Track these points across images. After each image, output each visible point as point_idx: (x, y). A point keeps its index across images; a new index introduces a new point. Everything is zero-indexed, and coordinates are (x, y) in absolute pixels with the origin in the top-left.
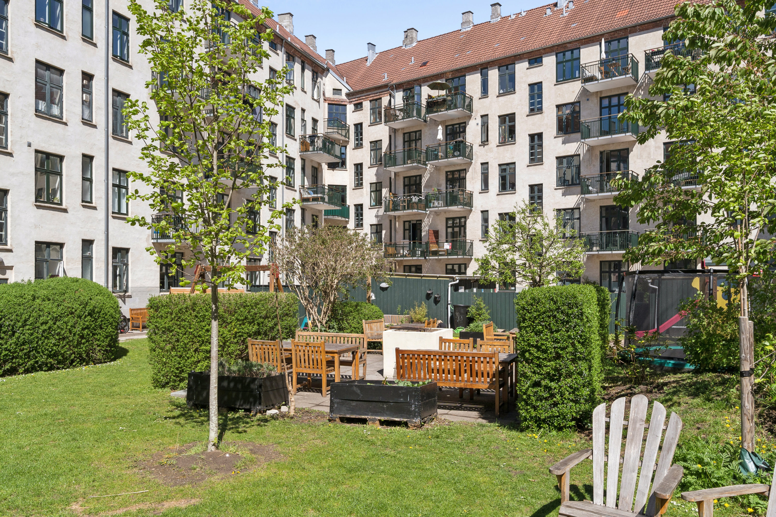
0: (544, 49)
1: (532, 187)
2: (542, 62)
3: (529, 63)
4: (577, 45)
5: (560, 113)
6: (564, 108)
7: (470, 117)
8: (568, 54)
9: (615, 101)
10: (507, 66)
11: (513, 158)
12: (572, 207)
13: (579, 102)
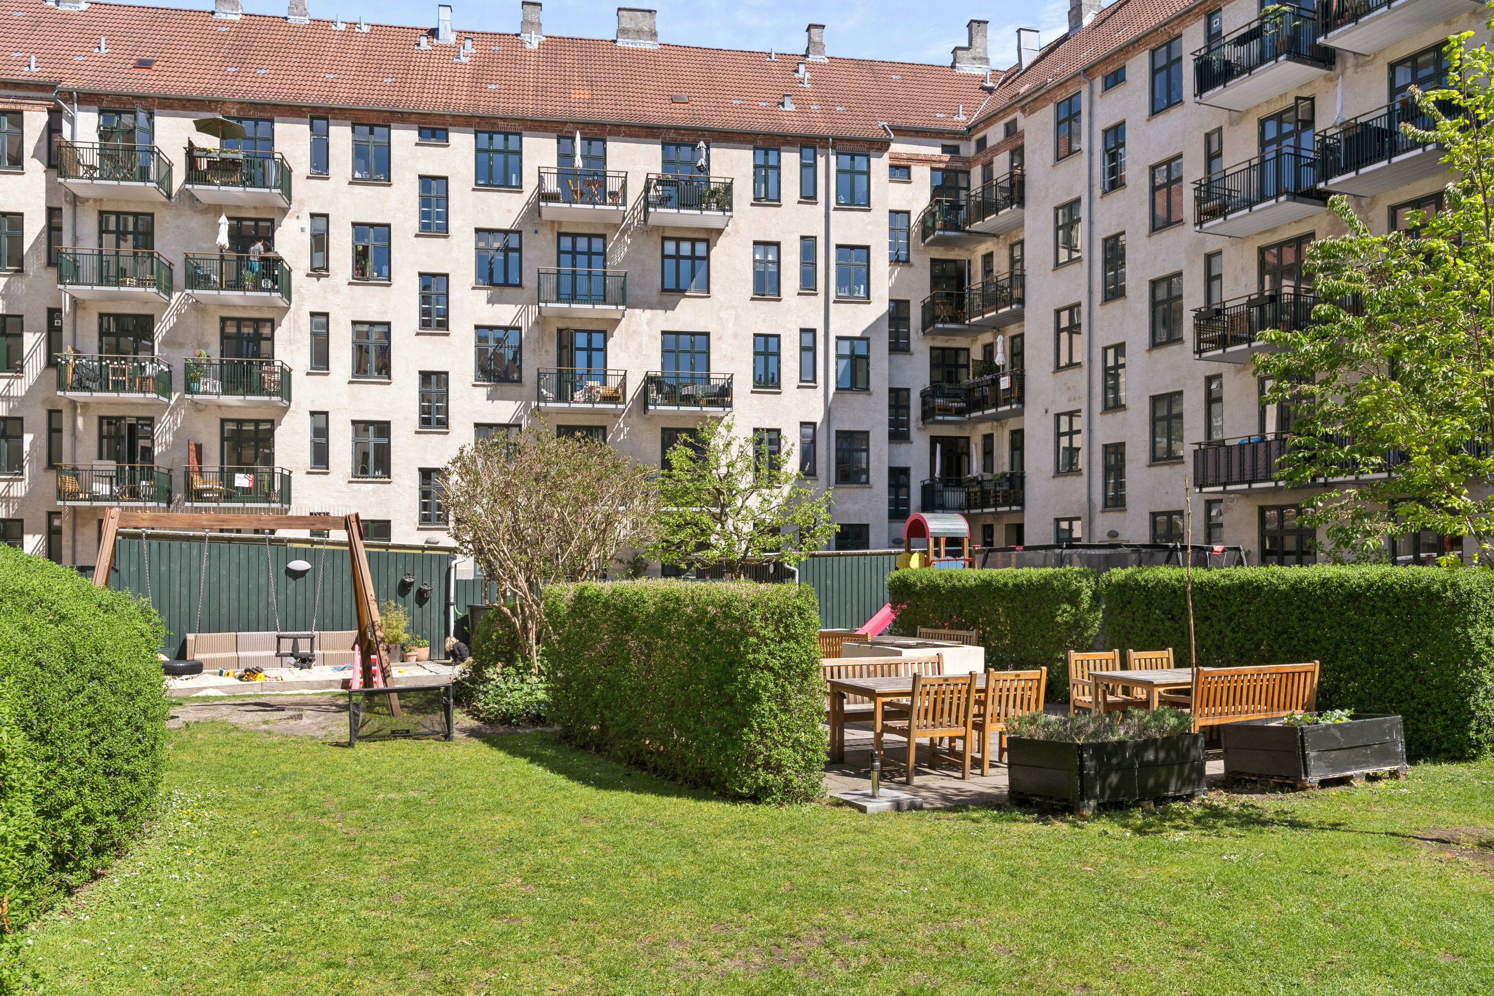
0: (454, 116)
1: (426, 376)
2: (447, 139)
3: (420, 135)
4: (518, 128)
5: (482, 244)
6: (491, 237)
7: (284, 211)
8: (499, 140)
9: (582, 244)
10: (372, 127)
11: (385, 312)
12: (506, 421)
13: (519, 232)
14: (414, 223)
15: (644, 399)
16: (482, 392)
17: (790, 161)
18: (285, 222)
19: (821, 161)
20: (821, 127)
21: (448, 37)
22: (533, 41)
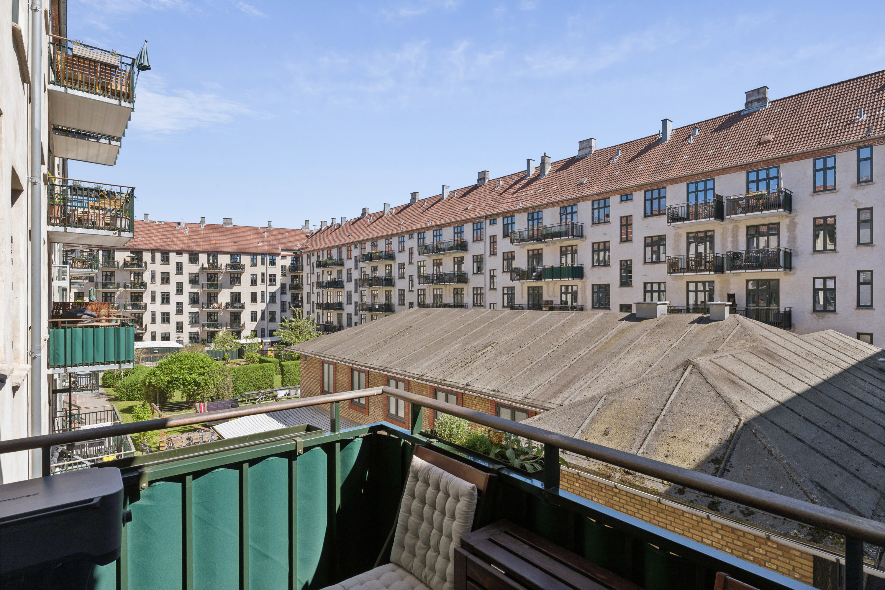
0: (183, 251)
1: (177, 303)
2: (182, 255)
3: (176, 254)
4: (198, 253)
5: (190, 276)
6: (192, 275)
7: (145, 271)
10: (165, 253)
11: (168, 290)
12: (196, 312)
13: (199, 273)
14: (175, 272)
15: (226, 307)
16: (190, 306)
17: (259, 258)
18: (145, 273)
19: (265, 258)
20: (266, 251)
21: (183, 225)
22: (203, 226)
